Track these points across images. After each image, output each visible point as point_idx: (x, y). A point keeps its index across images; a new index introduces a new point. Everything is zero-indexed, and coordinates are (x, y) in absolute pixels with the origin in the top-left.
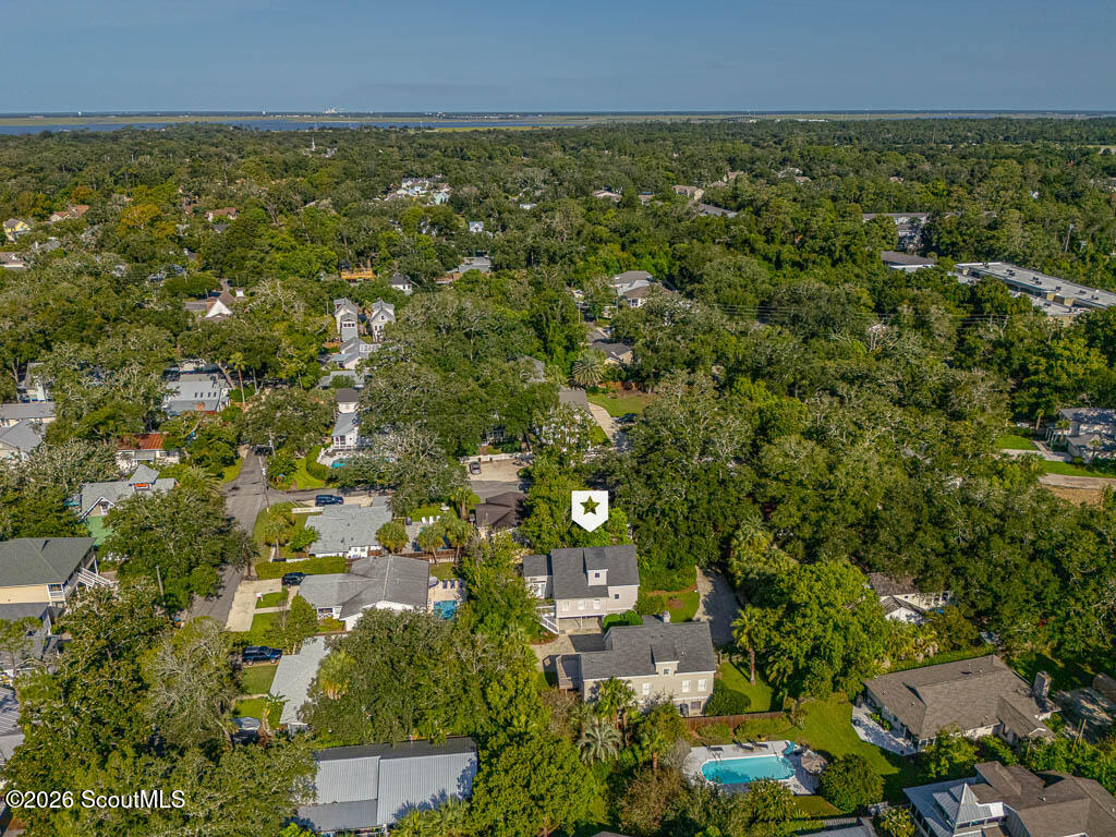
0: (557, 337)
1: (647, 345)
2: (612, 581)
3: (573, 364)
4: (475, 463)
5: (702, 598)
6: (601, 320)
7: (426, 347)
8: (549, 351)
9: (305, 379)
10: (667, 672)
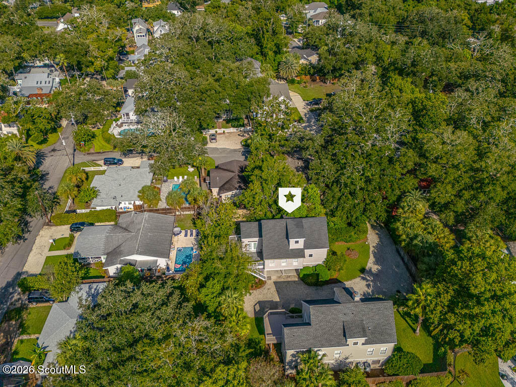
0: (269, 45)
1: (329, 51)
2: (307, 246)
3: (279, 64)
4: (213, 135)
5: (372, 249)
6: (297, 34)
7: (180, 51)
8: (264, 55)
9: (108, 72)
10: (356, 344)
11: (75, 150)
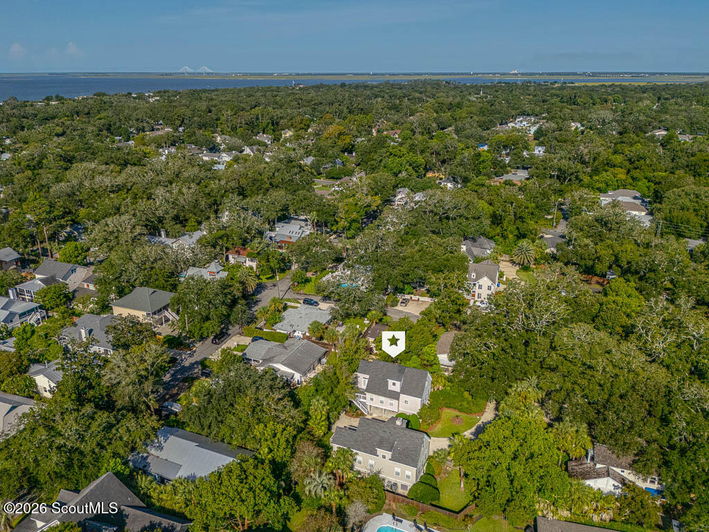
2: (404, 391)
4: (406, 300)
5: (479, 423)
10: (384, 457)
11: (289, 289)
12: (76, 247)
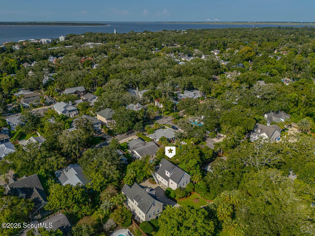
2: (172, 178)
10: (136, 204)
11: (171, 120)
12: (101, 89)
